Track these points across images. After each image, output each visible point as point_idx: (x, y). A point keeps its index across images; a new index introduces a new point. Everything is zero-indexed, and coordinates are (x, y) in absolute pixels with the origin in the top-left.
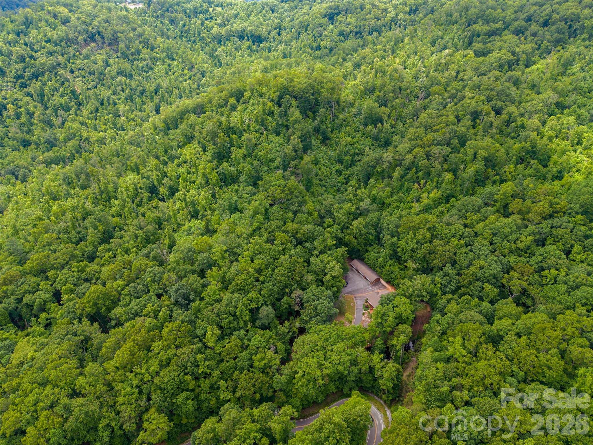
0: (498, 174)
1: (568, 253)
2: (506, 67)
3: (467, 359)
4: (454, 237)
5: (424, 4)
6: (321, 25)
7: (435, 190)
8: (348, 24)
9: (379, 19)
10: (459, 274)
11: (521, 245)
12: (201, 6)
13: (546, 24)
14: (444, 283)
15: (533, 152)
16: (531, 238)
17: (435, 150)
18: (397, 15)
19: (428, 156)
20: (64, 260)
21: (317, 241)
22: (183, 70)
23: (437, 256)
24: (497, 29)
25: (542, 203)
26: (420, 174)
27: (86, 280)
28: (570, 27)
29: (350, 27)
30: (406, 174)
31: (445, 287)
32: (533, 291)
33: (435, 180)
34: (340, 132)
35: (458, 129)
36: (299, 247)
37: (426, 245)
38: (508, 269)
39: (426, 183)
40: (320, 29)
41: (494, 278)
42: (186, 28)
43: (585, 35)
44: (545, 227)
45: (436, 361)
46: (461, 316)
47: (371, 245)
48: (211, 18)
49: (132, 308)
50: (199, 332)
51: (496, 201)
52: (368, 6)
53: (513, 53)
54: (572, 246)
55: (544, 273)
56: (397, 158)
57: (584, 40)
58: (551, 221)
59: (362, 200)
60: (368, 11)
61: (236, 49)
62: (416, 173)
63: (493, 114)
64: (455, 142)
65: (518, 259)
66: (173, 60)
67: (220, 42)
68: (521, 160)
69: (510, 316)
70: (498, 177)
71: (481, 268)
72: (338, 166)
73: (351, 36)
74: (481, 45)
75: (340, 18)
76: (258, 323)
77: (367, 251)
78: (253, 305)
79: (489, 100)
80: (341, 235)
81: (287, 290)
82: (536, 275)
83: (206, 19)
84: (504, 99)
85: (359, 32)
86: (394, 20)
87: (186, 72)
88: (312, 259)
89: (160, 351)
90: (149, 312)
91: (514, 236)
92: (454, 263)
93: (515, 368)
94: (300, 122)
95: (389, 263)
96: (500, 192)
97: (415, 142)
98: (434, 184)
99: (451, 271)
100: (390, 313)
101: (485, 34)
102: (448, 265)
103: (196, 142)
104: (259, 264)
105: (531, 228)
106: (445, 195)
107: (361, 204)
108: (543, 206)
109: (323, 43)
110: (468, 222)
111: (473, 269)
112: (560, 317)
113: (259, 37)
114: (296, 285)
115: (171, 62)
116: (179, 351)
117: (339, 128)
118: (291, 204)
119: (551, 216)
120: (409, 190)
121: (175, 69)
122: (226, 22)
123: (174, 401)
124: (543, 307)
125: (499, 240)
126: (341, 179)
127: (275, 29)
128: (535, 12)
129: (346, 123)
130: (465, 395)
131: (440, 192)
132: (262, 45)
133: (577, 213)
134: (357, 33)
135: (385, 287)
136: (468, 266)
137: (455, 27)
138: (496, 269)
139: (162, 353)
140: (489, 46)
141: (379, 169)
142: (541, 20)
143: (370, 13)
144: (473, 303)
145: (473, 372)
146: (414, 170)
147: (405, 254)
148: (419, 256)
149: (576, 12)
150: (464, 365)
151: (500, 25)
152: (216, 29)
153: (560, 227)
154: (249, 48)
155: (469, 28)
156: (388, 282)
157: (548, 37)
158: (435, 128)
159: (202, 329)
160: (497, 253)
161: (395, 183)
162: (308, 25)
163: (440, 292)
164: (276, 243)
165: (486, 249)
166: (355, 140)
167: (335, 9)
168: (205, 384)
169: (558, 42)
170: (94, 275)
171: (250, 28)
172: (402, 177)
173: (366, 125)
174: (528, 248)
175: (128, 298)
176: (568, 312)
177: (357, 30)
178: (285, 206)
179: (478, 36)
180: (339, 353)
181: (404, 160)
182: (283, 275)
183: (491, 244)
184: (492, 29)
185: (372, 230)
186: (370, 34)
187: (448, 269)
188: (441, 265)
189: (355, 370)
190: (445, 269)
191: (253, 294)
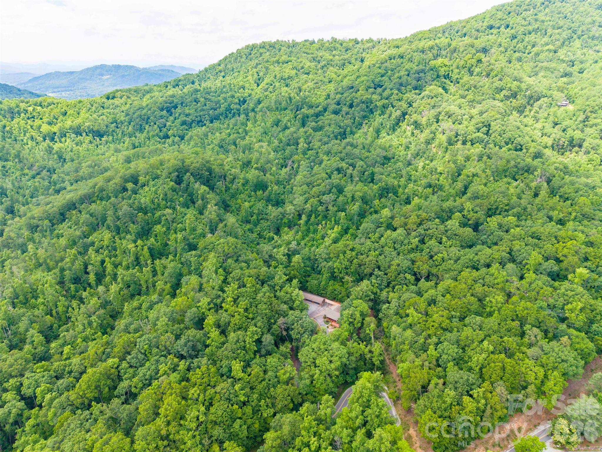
0: (371, 207)
1: (441, 243)
2: (339, 137)
3: (424, 318)
4: (370, 251)
5: (249, 96)
6: (162, 117)
7: (336, 226)
8: (187, 115)
9: (215, 110)
10: (386, 274)
11: (414, 246)
12: (18, 106)
13: (351, 106)
14: (379, 282)
15: (388, 189)
16: (417, 239)
17: (326, 198)
18: (229, 105)
19: (321, 203)
20: (21, 365)
21: (276, 278)
22: (22, 169)
23: (367, 265)
24: (320, 112)
25: (412, 217)
26: (320, 218)
27: (57, 378)
28: (367, 107)
29: (190, 117)
30: (309, 220)
31: (380, 285)
32: (434, 271)
33: (333, 219)
34: (237, 199)
35: (334, 181)
36: (265, 285)
37: (355, 261)
38: (413, 262)
39: (326, 224)
40: (161, 120)
41: (410, 269)
42: (7, 128)
43: (379, 112)
44: (421, 230)
45: (404, 330)
46: (402, 299)
47: (309, 276)
48: (33, 117)
49: (145, 375)
50: (225, 370)
51: (382, 223)
52: (202, 100)
53: (340, 127)
54: (441, 239)
55: (434, 259)
56: (298, 209)
57: (380, 115)
58: (422, 227)
59: (289, 243)
60: (203, 104)
61: (77, 144)
62: (316, 217)
63: (351, 168)
64: (335, 190)
65: (415, 255)
66: (7, 160)
67: (52, 139)
68: (381, 196)
69: (432, 288)
70: (372, 209)
71: (398, 265)
72: (248, 226)
73: (194, 125)
74: (313, 123)
75: (178, 110)
76: (263, 352)
77: (307, 282)
78: (256, 337)
79: (343, 160)
80: (288, 272)
81: (273, 321)
82: (431, 261)
83: (28, 119)
84: (352, 157)
85: (201, 121)
86: (229, 109)
87: (26, 171)
88: (278, 294)
89: (199, 395)
90: (166, 371)
91: (406, 241)
92: (379, 268)
93: (453, 313)
94: (208, 193)
95: (330, 284)
96: (383, 216)
97: (305, 196)
98: (333, 222)
99: (380, 273)
100: (356, 312)
101: (312, 116)
102: (376, 270)
103: (105, 228)
104: (245, 305)
105: (414, 233)
106: (345, 228)
107: (291, 246)
108: (413, 219)
109: (170, 133)
110: (373, 239)
111: (393, 267)
112: (459, 278)
113: (98, 131)
114: (277, 315)
115: (5, 163)
116: (218, 389)
117: (233, 196)
118: (240, 256)
119: (420, 224)
120: (315, 231)
121: (12, 170)
122: (54, 120)
123: (232, 430)
124: (447, 276)
125: (399, 246)
126: (255, 235)
127: (112, 123)
128: (341, 98)
129: (238, 192)
130: (434, 339)
131: (340, 227)
132: (103, 139)
133: (435, 219)
134: (199, 122)
135: (332, 305)
136: (389, 267)
137: (288, 112)
138: (408, 263)
139: (202, 396)
140: (320, 123)
141: (285, 220)
142: (348, 104)
143: (205, 105)
144: (404, 289)
145: (432, 324)
146: (313, 216)
147: (341, 273)
148: (352, 270)
149: (369, 97)
150: (424, 323)
151: (320, 108)
152: (45, 128)
153: (429, 229)
154: (91, 142)
155: (298, 112)
156: (334, 299)
157: (357, 114)
158: (315, 183)
159: (226, 366)
160: (401, 254)
161: (303, 228)
162: (149, 118)
163: (378, 291)
164: (248, 285)
165: (394, 253)
166: (252, 203)
167: (170, 103)
168: (248, 410)
169: (364, 117)
170: (64, 370)
171: (87, 124)
172: (307, 222)
173: (255, 191)
174: (417, 247)
175: (131, 370)
176: (462, 273)
177: (199, 119)
178: (235, 258)
179: (308, 117)
180: (338, 349)
181: (304, 209)
182: (266, 310)
183: (395, 249)
184: (316, 112)
185: (308, 263)
186: (212, 122)
187: (377, 272)
188: (371, 271)
189: (353, 358)
190: (375, 273)
191: (252, 328)
